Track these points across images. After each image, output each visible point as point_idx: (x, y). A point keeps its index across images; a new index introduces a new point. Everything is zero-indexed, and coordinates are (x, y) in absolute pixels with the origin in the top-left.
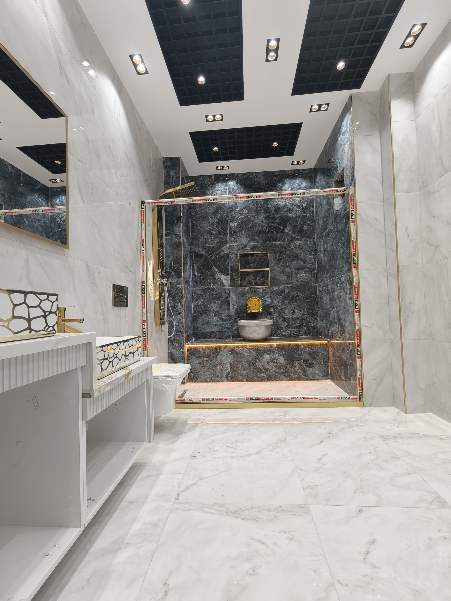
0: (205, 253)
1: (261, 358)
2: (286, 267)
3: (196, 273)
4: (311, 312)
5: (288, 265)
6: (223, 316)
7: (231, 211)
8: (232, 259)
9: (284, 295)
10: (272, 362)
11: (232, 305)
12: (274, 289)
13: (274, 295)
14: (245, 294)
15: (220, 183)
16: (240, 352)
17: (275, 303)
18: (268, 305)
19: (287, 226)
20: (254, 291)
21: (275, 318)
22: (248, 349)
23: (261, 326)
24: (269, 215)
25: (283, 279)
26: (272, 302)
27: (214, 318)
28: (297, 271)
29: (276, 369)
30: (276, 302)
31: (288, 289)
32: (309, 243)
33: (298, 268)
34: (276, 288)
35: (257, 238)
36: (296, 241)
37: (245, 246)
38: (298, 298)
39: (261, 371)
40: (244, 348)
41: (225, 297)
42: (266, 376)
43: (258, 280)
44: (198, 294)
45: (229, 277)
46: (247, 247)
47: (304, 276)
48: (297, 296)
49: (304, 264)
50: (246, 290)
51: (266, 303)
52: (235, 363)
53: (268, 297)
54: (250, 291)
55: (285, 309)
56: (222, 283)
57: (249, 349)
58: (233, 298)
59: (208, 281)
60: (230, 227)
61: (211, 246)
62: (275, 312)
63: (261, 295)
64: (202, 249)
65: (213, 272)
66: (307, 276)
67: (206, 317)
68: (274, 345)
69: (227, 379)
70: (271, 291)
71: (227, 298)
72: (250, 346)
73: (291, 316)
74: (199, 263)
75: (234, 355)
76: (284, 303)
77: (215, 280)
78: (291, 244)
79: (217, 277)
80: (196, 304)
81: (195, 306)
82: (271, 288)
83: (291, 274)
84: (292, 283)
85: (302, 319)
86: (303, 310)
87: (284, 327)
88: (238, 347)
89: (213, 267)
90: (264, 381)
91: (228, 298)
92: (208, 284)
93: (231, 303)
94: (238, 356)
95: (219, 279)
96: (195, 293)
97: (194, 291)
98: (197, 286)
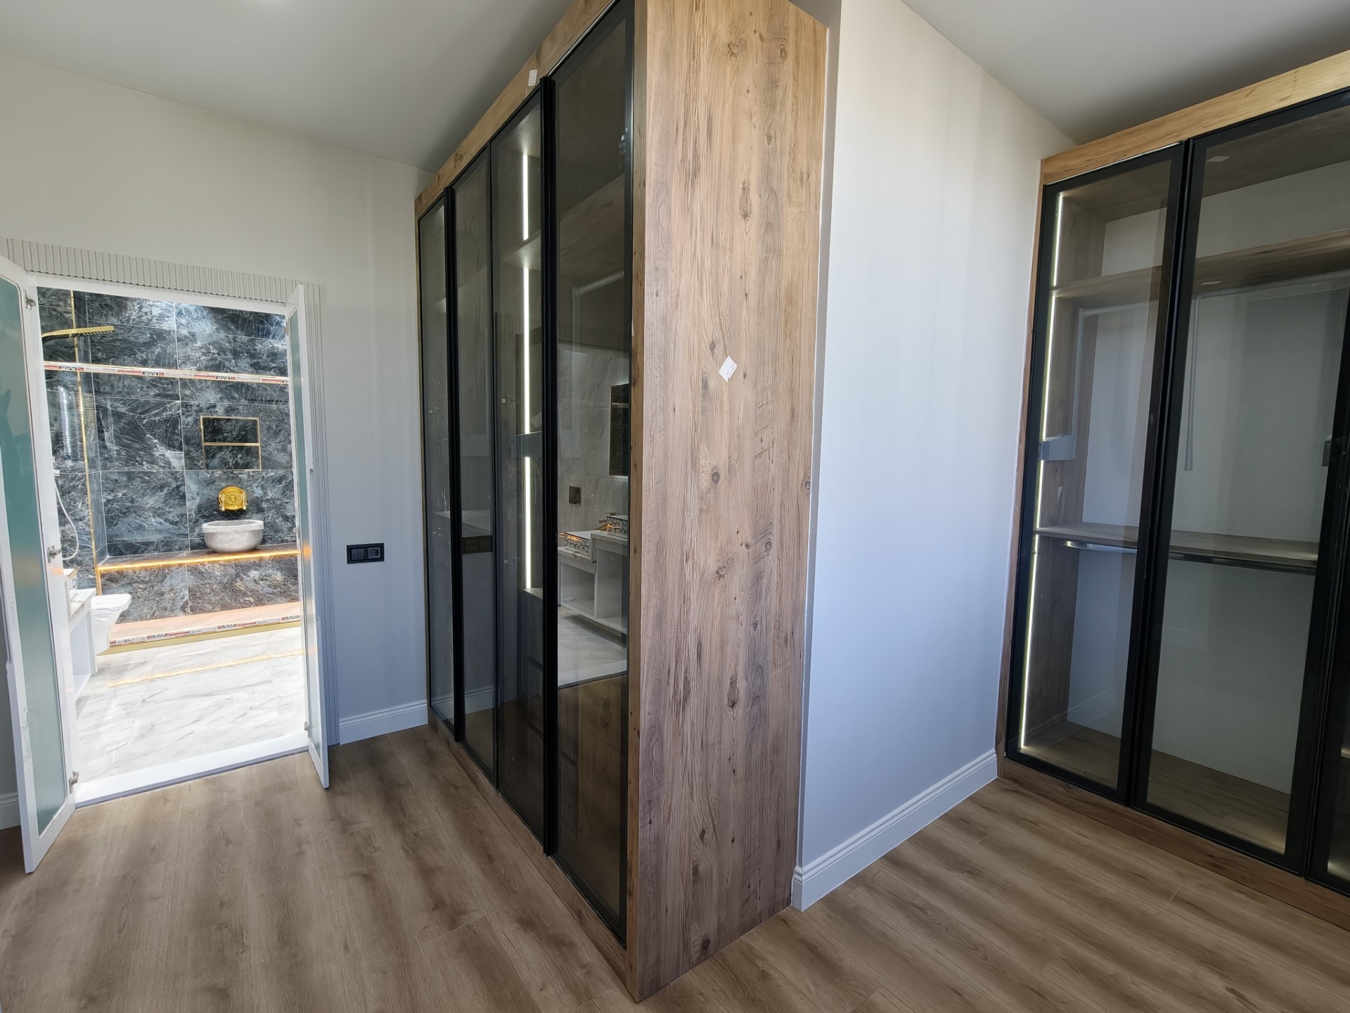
0: (127, 410)
1: (244, 577)
2: (289, 443)
3: (108, 444)
6: (170, 517)
7: (184, 346)
8: (187, 425)
9: (285, 483)
10: (262, 580)
11: (190, 499)
12: (268, 475)
13: (269, 483)
14: (214, 482)
16: (206, 571)
17: (270, 495)
18: (258, 498)
20: (233, 478)
21: (270, 518)
22: (221, 565)
23: (244, 531)
25: (284, 461)
26: (265, 493)
27: (153, 520)
29: (269, 589)
30: (272, 493)
34: (273, 474)
35: (236, 396)
37: (214, 406)
39: (245, 594)
40: (215, 565)
41: (174, 486)
42: (252, 600)
43: (240, 458)
44: (116, 480)
45: (183, 455)
46: (218, 407)
50: (217, 475)
51: (255, 495)
52: (199, 588)
53: (257, 487)
54: (224, 477)
56: (169, 463)
57: (224, 566)
58: (191, 487)
59: (138, 459)
61: (142, 400)
62: (270, 509)
63: (245, 484)
64: (123, 404)
65: (148, 445)
68: (266, 557)
69: (185, 611)
70: (263, 478)
71: (178, 487)
72: (225, 561)
74: (114, 427)
75: (196, 576)
76: (285, 495)
77: (153, 457)
79: (157, 454)
80: (110, 498)
81: (108, 500)
82: (263, 473)
87: (286, 529)
88: (203, 564)
89: (148, 436)
90: (250, 606)
91: (181, 488)
93: (188, 496)
94: (204, 577)
95: (162, 457)
96: (107, 478)
97: (104, 475)
98: (113, 466)
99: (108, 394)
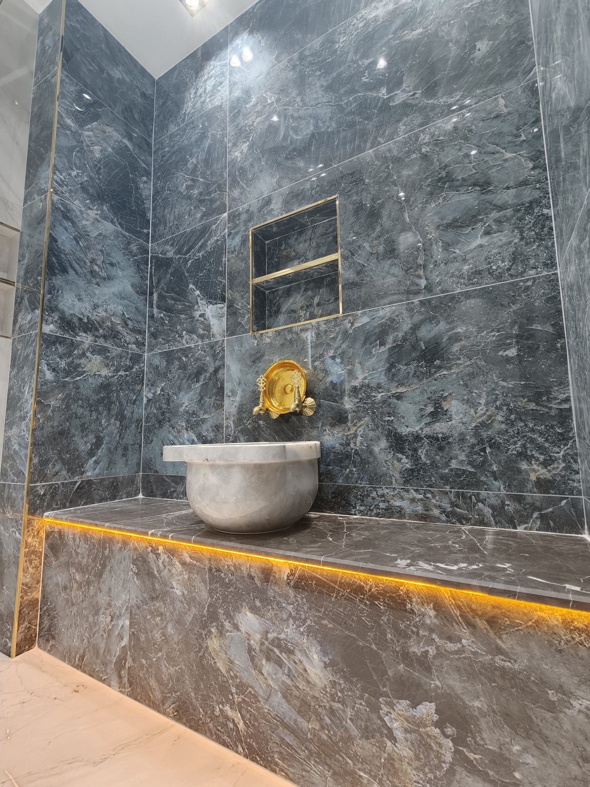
0: (175, 253)
2: (403, 230)
3: (155, 310)
4: (532, 406)
5: (408, 220)
6: (204, 429)
7: (235, 117)
8: (233, 253)
9: (394, 341)
11: (230, 394)
12: (357, 325)
13: (358, 345)
14: (263, 356)
15: (214, 58)
18: (335, 385)
19: (405, 78)
20: (291, 341)
24: (339, 75)
25: (390, 281)
26: (351, 373)
27: (186, 435)
28: (450, 235)
30: (363, 372)
31: (412, 317)
32: (502, 102)
33: (455, 220)
34: (365, 320)
35: (302, 164)
36: (439, 118)
37: (268, 201)
38: (456, 348)
39: (224, 691)
41: (211, 370)
42: (241, 726)
43: (318, 304)
44: (157, 367)
45: (226, 308)
46: (274, 201)
47: (481, 246)
48: (456, 338)
49: (483, 197)
50: (268, 340)
51: (329, 379)
52: (145, 619)
53: (333, 358)
54: (279, 342)
55: (399, 397)
56: (208, 328)
57: (190, 569)
58: (232, 370)
59: (178, 327)
60: (233, 160)
61: (188, 230)
62: (360, 414)
63: (313, 352)
64: (171, 245)
65: (189, 302)
66: (500, 243)
67: (169, 432)
70: (346, 332)
71: (216, 371)
73: (427, 431)
74: (162, 284)
76: (394, 375)
77: (193, 321)
78: (422, 136)
79: (197, 314)
80: (150, 396)
81: (149, 400)
82: (347, 321)
83: (422, 254)
84: (429, 289)
85: (481, 441)
86: (483, 401)
87: (397, 475)
88: (155, 551)
89: (191, 286)
91: (220, 372)
92: (177, 336)
93: (228, 387)
94: (155, 590)
95: (202, 319)
96: (151, 364)
97: (149, 360)
98: (156, 345)
99: (161, 237)
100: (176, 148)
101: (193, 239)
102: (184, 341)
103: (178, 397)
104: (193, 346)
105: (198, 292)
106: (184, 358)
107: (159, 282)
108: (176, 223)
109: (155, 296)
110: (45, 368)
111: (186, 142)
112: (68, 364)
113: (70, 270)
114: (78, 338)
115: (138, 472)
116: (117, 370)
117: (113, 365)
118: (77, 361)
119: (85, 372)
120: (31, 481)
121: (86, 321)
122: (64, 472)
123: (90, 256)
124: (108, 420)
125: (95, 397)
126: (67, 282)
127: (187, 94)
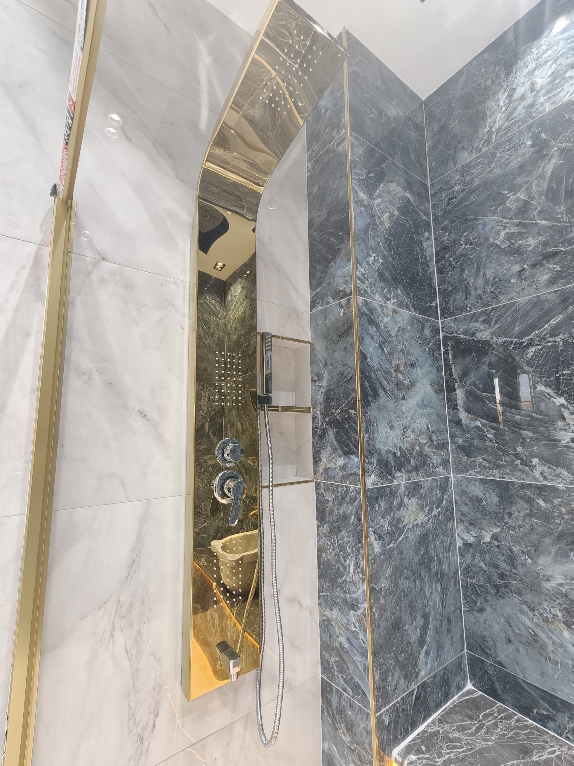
0: (493, 334)
3: (463, 415)
44: (478, 500)
59: (520, 449)
65: (541, 413)
67: (523, 612)
74: (473, 378)
77: (555, 446)
79: (569, 435)
80: (471, 540)
89: (542, 388)
92: (518, 462)
96: (463, 491)
97: (458, 484)
98: (472, 466)
99: (460, 310)
100: (476, 183)
101: (534, 315)
102: (537, 474)
103: (535, 562)
104: (562, 487)
105: (562, 400)
106: (541, 502)
107: (465, 374)
108: (489, 289)
109: (460, 395)
110: (372, 537)
111: (498, 171)
112: (391, 524)
113: (381, 392)
114: (396, 482)
115: (462, 650)
116: (431, 511)
117: (427, 505)
118: (397, 515)
119: (405, 526)
120: (378, 709)
121: (399, 454)
122: (402, 681)
123: (394, 363)
124: (431, 586)
125: (417, 558)
126: (380, 410)
127: (491, 104)
